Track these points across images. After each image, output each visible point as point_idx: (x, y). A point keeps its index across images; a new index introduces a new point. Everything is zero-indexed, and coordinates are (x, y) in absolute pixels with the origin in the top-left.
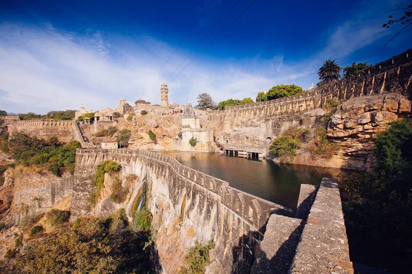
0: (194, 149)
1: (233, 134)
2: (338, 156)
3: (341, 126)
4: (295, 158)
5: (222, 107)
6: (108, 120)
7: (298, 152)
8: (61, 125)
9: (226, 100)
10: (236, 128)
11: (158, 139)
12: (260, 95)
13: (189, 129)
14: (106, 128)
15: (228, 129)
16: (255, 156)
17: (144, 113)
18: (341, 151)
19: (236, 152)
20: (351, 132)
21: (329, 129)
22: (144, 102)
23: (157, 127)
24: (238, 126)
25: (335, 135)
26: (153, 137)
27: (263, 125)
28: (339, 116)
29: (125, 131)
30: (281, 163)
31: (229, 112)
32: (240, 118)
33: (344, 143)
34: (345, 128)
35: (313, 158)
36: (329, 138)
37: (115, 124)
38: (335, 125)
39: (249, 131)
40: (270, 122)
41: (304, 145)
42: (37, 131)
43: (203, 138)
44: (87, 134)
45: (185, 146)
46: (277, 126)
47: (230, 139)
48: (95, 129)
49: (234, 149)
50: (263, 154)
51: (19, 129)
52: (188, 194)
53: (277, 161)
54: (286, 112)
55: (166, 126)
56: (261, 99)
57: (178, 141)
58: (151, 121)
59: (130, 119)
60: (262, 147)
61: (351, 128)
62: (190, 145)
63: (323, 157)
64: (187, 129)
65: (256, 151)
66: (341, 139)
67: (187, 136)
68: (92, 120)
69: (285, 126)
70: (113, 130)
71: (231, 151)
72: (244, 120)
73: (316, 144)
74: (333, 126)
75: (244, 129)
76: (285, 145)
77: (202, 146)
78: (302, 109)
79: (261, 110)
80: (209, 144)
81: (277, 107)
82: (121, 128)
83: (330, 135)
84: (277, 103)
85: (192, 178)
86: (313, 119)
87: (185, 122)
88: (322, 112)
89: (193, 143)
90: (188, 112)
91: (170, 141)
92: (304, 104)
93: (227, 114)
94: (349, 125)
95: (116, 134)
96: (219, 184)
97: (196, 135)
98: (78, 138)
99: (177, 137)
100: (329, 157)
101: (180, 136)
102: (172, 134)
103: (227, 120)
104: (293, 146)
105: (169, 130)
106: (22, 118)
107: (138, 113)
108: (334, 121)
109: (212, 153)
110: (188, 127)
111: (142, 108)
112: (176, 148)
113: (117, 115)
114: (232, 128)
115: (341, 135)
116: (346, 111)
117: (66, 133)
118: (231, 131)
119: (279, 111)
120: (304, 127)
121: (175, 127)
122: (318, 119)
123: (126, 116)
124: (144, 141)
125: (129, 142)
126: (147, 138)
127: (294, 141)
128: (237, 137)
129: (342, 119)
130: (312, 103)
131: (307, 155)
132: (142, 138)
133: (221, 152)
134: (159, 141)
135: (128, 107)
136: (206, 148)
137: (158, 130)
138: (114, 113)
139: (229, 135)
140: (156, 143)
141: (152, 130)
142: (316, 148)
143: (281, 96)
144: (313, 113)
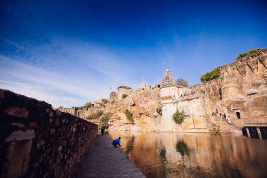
0: (181, 129)
1: (248, 100)
5: (207, 79)
6: (98, 105)
10: (253, 90)
11: (135, 119)
13: (171, 101)
14: (95, 112)
17: (125, 96)
22: (125, 87)
23: (134, 105)
24: (255, 85)
26: (130, 116)
29: (108, 114)
31: (228, 71)
32: (258, 72)
37: (102, 109)
43: (196, 110)
45: (167, 124)
47: (244, 109)
48: (88, 113)
55: (143, 102)
57: (157, 119)
58: (129, 100)
59: (113, 102)
62: (174, 123)
64: (167, 101)
67: (169, 110)
68: (89, 107)
70: (101, 114)
77: (194, 122)
80: (207, 118)
82: (106, 112)
87: (165, 92)
89: (179, 118)
90: (167, 81)
91: (147, 119)
93: (226, 74)
95: (101, 117)
97: (182, 106)
99: (156, 113)
101: (160, 111)
102: (149, 111)
103: (227, 83)
105: (146, 106)
107: (120, 97)
109: (216, 133)
110: (170, 97)
111: (124, 91)
112: (156, 128)
113: (106, 101)
114: (242, 93)
118: (240, 97)
121: (153, 102)
124: (122, 121)
125: (109, 123)
126: (124, 118)
132: (119, 118)
133: (239, 133)
134: (136, 121)
135: (113, 94)
136: (203, 125)
137: (134, 109)
138: (103, 100)
139: (239, 103)
140: (133, 124)
141: (129, 108)
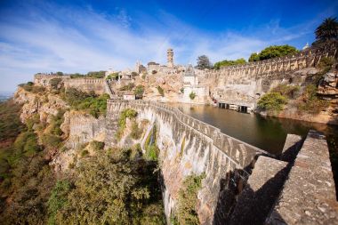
0: (192, 102)
1: (226, 90)
2: (326, 113)
3: (334, 84)
4: (281, 112)
5: (218, 67)
6: (127, 77)
7: (284, 107)
8: (97, 82)
9: (221, 61)
10: (229, 85)
11: (165, 93)
12: (253, 56)
14: (127, 84)
15: (221, 85)
16: (244, 109)
17: (155, 72)
18: (330, 108)
19: (228, 105)
21: (320, 87)
22: (154, 64)
23: (164, 84)
24: (230, 83)
25: (326, 93)
26: (161, 91)
27: (254, 83)
28: (333, 75)
29: (140, 87)
30: (268, 116)
31: (223, 71)
32: (233, 77)
33: (334, 101)
35: (299, 113)
36: (319, 95)
37: (133, 81)
38: (328, 84)
39: (241, 88)
40: (261, 80)
41: (291, 101)
42: (81, 86)
43: (201, 93)
44: (113, 89)
45: (186, 99)
46: (266, 84)
47: (223, 94)
48: (119, 85)
49: (227, 102)
50: (252, 107)
51: (71, 84)
52: (187, 137)
53: (263, 114)
54: (277, 71)
55: (171, 83)
56: (253, 59)
57: (181, 95)
58: (159, 79)
59: (144, 77)
60: (251, 102)
62: (190, 98)
63: (310, 113)
64: (188, 85)
65: (246, 105)
66: (332, 96)
67: (188, 91)
68: (117, 78)
69: (275, 84)
70: (132, 86)
71: (224, 104)
72: (237, 78)
73: (304, 101)
74: (325, 84)
75: (236, 86)
76: (272, 101)
77: (199, 99)
78: (293, 68)
79: (252, 69)
80: (205, 98)
81: (269, 67)
82: (137, 84)
83: (319, 92)
84: (269, 63)
85: (190, 124)
86: (303, 77)
87: (187, 79)
88: (314, 71)
89: (192, 96)
90: (189, 72)
91: (174, 94)
92: (296, 64)
93: (222, 73)
95: (134, 89)
96: (212, 130)
97: (195, 90)
98: (108, 92)
99: (180, 92)
100: (317, 113)
101: (182, 91)
102: (175, 89)
103: (221, 78)
104: (280, 102)
105: (173, 86)
106: (72, 77)
107: (150, 73)
108: (327, 79)
109: (208, 105)
110: (189, 83)
111: (153, 68)
112: (180, 100)
113: (135, 74)
114: (225, 85)
115: (333, 92)
117: (100, 88)
118: (224, 88)
119: (270, 70)
120: (293, 85)
121: (178, 83)
122: (309, 78)
123: (141, 75)
124: (154, 94)
125: (143, 95)
126: (156, 92)
127: (282, 97)
128: (229, 93)
129: (336, 77)
130: (304, 62)
131: (294, 110)
132: (153, 92)
134: (166, 95)
135: (142, 68)
136: (202, 101)
137: (165, 86)
138: (133, 73)
139: (222, 91)
140: (163, 96)
141: (161, 85)
142: (303, 105)
143: (274, 57)
144: (305, 72)
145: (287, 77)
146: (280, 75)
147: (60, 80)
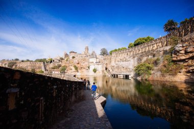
0: (95, 75)
1: (116, 66)
2: (182, 74)
3: (183, 52)
4: (151, 76)
5: (111, 53)
6: (57, 61)
7: (152, 72)
8: (38, 64)
10: (117, 63)
12: (130, 45)
13: (93, 64)
14: (56, 65)
15: (113, 63)
16: (127, 77)
17: (73, 57)
18: (184, 70)
19: (117, 75)
20: (191, 55)
21: (173, 55)
22: (74, 52)
23: (78, 64)
24: (118, 61)
25: (178, 59)
26: (76, 68)
27: (132, 60)
28: (181, 45)
30: (142, 80)
31: (114, 55)
32: (119, 57)
33: (186, 64)
34: (186, 53)
35: (163, 75)
36: (174, 61)
37: (60, 63)
38: (178, 52)
39: (124, 64)
40: (136, 58)
41: (155, 68)
42: (27, 66)
43: (100, 68)
44: (47, 68)
46: (140, 59)
47: (114, 69)
48: (51, 65)
49: (116, 73)
50: (132, 75)
51: (21, 65)
53: (139, 78)
54: (145, 52)
55: (82, 63)
56: (130, 47)
57: (88, 70)
58: (75, 61)
59: (67, 60)
60: (131, 71)
61: (191, 52)
62: (93, 72)
63: (170, 75)
65: (128, 74)
66: (184, 61)
67: (92, 68)
68: (51, 62)
69: (145, 59)
70: (60, 66)
71: (114, 75)
72: (122, 58)
73: (165, 66)
74: (176, 52)
75: (122, 63)
76: (143, 68)
77: (99, 72)
78: (154, 48)
79: (130, 52)
80: (103, 71)
81: (140, 50)
82: (63, 65)
83: (174, 59)
84: (139, 47)
86: (162, 53)
87: (91, 60)
89: (95, 71)
90: (93, 55)
91: (84, 70)
92: (155, 45)
94: (189, 50)
95: (60, 68)
97: (96, 67)
98: (43, 70)
99: (87, 68)
100: (175, 74)
101: (89, 67)
102: (85, 67)
103: (113, 59)
104: (148, 68)
105: (83, 65)
106: (23, 61)
107: (71, 57)
108: (177, 49)
109: (105, 76)
110: (93, 62)
111: (73, 55)
112: (87, 74)
113: (62, 59)
114: (115, 63)
115: (183, 58)
116: (186, 41)
117: (40, 68)
119: (141, 51)
120: (156, 58)
121: (86, 63)
122: (165, 52)
124: (72, 71)
125: (66, 71)
126: (74, 69)
127: (150, 65)
128: (118, 67)
129: (183, 47)
130: (160, 44)
131: (159, 74)
132: (71, 69)
133: (109, 76)
134: (79, 71)
135: (66, 55)
136: (101, 73)
137: (78, 65)
138: (61, 58)
139: (114, 66)
141: (76, 65)
142: (165, 69)
143: (142, 43)
144: (162, 49)
145: (151, 54)
146: (147, 53)
147: (16, 63)
